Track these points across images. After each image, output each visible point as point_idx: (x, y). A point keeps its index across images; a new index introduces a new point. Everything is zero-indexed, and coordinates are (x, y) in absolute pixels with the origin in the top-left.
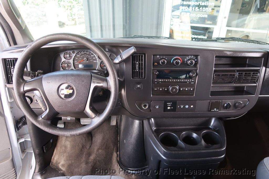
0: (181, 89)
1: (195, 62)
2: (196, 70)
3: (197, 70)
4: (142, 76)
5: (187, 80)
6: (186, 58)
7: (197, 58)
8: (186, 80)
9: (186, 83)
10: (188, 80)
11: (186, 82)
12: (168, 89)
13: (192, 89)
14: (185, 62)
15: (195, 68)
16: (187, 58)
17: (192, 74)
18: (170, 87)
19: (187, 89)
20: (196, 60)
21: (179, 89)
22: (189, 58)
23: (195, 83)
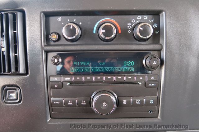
0: (125, 102)
1: (155, 29)
2: (159, 51)
3: (161, 49)
4: (17, 69)
5: (138, 78)
6: (130, 22)
7: (158, 21)
8: (135, 78)
9: (136, 85)
10: (141, 78)
11: (135, 83)
12: (89, 103)
13: (152, 102)
14: (129, 32)
15: (156, 47)
16: (133, 21)
17: (148, 62)
18: (93, 95)
19: (138, 102)
20: (156, 25)
21: (119, 103)
22: (136, 20)
23: (158, 85)
